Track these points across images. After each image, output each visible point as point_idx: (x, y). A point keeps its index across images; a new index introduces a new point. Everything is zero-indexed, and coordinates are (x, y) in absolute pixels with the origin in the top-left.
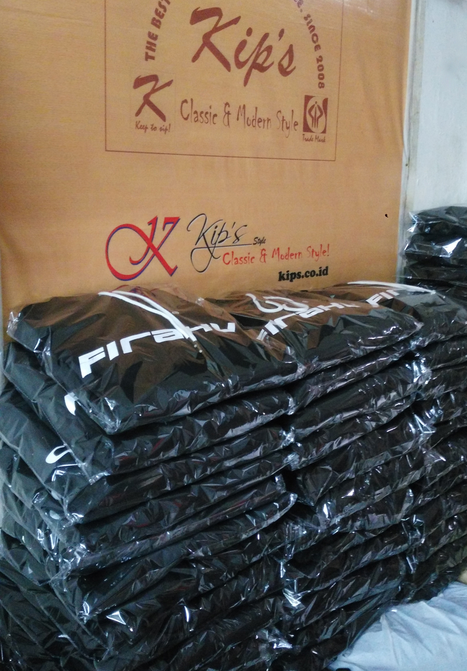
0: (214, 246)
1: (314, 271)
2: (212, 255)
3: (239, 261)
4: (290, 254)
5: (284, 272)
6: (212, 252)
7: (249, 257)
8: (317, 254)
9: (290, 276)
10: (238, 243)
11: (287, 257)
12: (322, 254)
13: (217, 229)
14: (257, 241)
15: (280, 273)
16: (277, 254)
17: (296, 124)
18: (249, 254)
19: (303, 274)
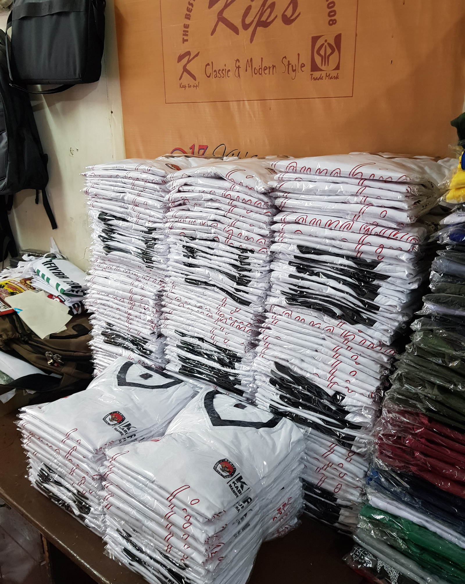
17: (303, 66)
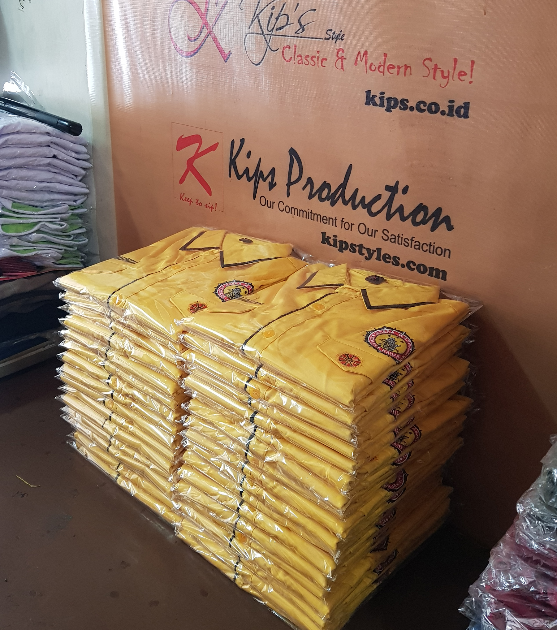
0: (270, 33)
1: (437, 105)
2: (268, 45)
3: (304, 60)
4: (387, 64)
5: (375, 92)
6: (268, 42)
7: (318, 57)
8: (446, 74)
9: (385, 102)
10: (303, 34)
11: (381, 69)
12: (456, 77)
13: (274, 10)
14: (331, 35)
15: (368, 92)
16: (364, 60)
18: (318, 52)
19: (412, 103)
